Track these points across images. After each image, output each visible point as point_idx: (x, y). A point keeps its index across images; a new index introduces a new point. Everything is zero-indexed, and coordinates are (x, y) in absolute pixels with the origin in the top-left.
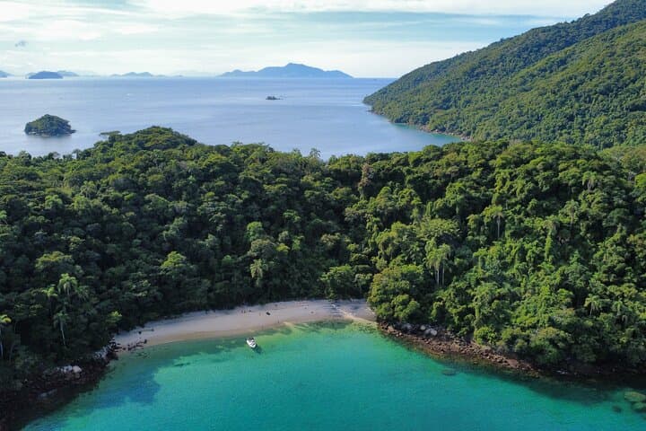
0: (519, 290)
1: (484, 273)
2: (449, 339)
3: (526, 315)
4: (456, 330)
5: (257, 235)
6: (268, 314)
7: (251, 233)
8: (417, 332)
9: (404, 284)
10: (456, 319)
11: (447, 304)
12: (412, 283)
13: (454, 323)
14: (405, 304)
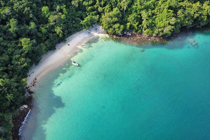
0: (154, 12)
1: (141, 7)
2: (135, 35)
3: (160, 22)
4: (137, 31)
5: (49, 13)
6: (69, 45)
7: (46, 13)
8: (124, 35)
9: (116, 19)
10: (136, 28)
11: (132, 23)
12: (118, 18)
13: (135, 29)
14: (119, 28)
